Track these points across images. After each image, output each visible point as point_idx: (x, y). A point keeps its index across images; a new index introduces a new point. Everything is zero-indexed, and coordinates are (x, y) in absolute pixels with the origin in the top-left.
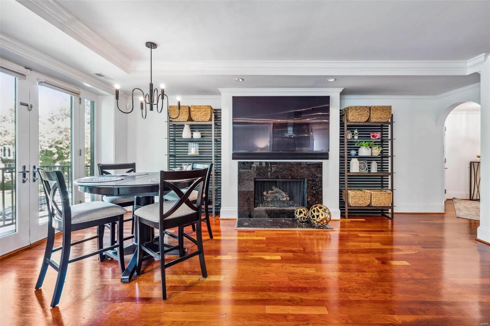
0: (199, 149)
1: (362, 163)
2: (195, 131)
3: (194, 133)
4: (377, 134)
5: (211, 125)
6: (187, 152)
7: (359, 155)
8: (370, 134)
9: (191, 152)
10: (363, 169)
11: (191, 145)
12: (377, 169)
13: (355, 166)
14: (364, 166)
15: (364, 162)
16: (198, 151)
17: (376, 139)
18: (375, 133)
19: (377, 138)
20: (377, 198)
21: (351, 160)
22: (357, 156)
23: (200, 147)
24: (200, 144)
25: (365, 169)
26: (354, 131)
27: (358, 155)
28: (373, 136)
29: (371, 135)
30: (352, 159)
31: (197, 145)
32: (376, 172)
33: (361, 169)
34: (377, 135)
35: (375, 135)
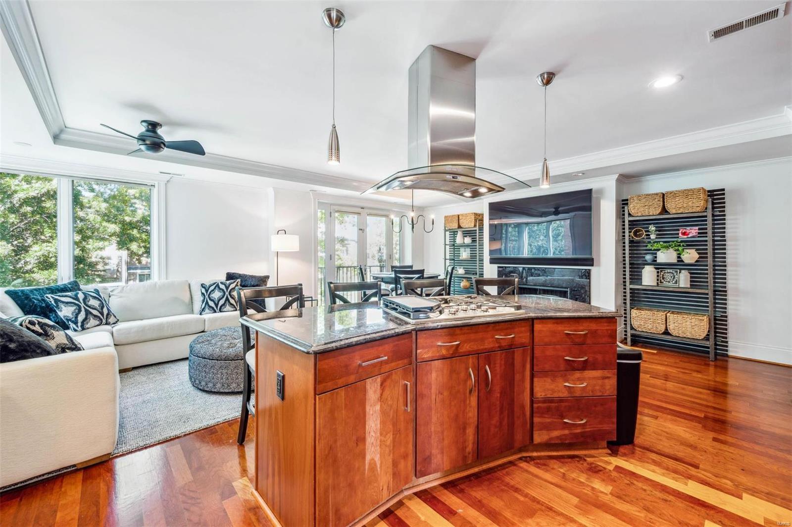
0: (471, 253)
1: (670, 273)
2: (466, 236)
3: (465, 238)
4: (691, 229)
5: (476, 230)
6: (460, 256)
7: (658, 261)
8: (678, 230)
9: (462, 256)
10: (669, 282)
11: (462, 250)
12: (689, 283)
13: (648, 277)
14: (671, 277)
15: (673, 272)
16: (469, 255)
17: (688, 238)
18: (688, 228)
19: (689, 236)
20: (676, 324)
21: (644, 267)
22: (654, 262)
23: (471, 251)
24: (471, 248)
25: (674, 282)
26: (648, 228)
27: (656, 261)
28: (684, 234)
29: (680, 232)
30: (646, 266)
31: (469, 250)
32: (689, 286)
33: (667, 282)
34: (690, 231)
35: (688, 231)
